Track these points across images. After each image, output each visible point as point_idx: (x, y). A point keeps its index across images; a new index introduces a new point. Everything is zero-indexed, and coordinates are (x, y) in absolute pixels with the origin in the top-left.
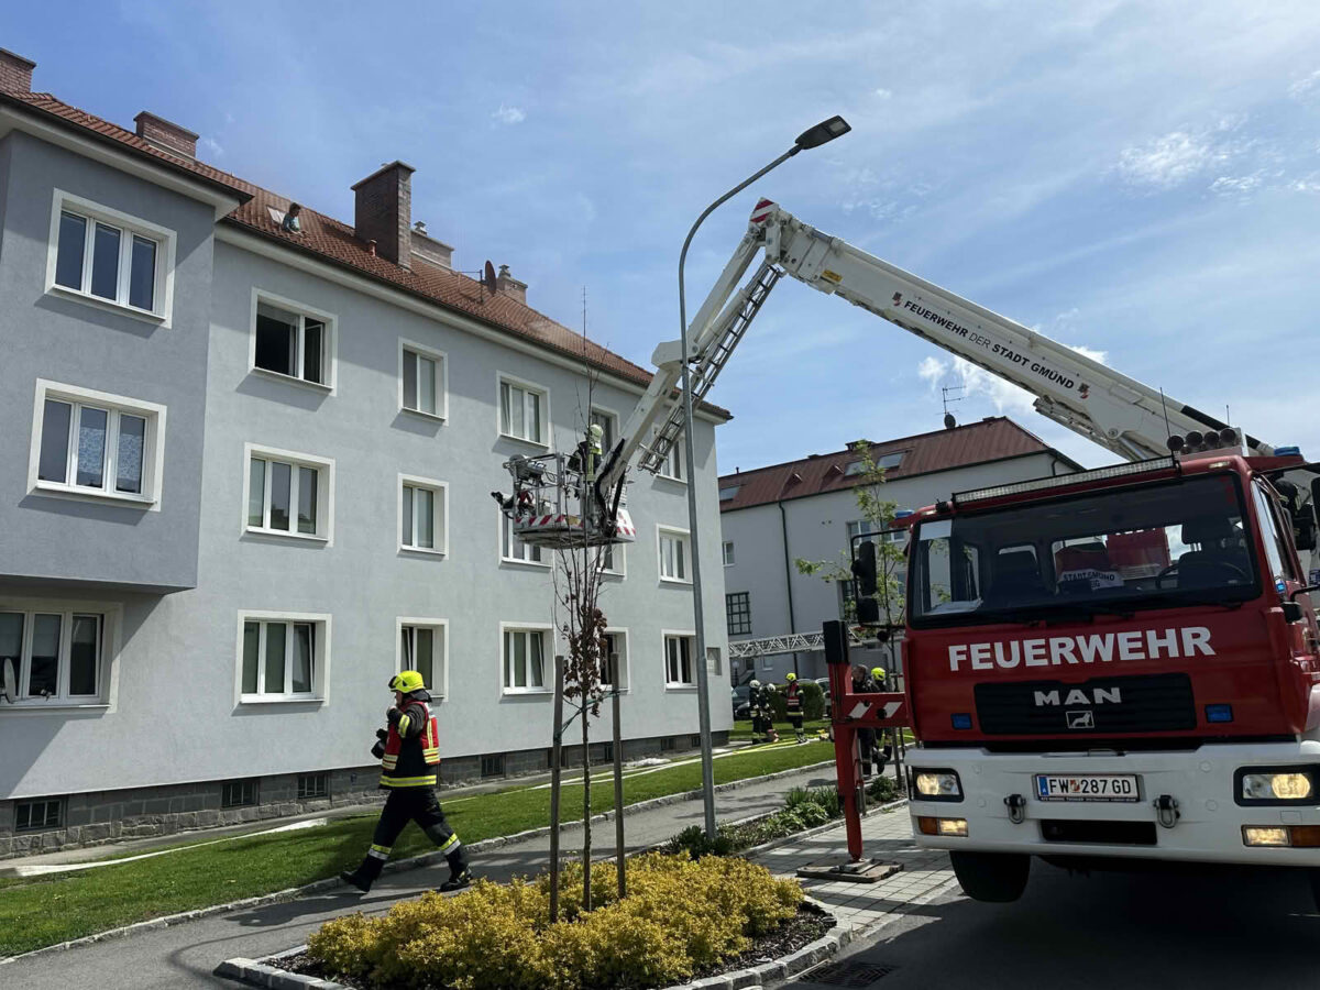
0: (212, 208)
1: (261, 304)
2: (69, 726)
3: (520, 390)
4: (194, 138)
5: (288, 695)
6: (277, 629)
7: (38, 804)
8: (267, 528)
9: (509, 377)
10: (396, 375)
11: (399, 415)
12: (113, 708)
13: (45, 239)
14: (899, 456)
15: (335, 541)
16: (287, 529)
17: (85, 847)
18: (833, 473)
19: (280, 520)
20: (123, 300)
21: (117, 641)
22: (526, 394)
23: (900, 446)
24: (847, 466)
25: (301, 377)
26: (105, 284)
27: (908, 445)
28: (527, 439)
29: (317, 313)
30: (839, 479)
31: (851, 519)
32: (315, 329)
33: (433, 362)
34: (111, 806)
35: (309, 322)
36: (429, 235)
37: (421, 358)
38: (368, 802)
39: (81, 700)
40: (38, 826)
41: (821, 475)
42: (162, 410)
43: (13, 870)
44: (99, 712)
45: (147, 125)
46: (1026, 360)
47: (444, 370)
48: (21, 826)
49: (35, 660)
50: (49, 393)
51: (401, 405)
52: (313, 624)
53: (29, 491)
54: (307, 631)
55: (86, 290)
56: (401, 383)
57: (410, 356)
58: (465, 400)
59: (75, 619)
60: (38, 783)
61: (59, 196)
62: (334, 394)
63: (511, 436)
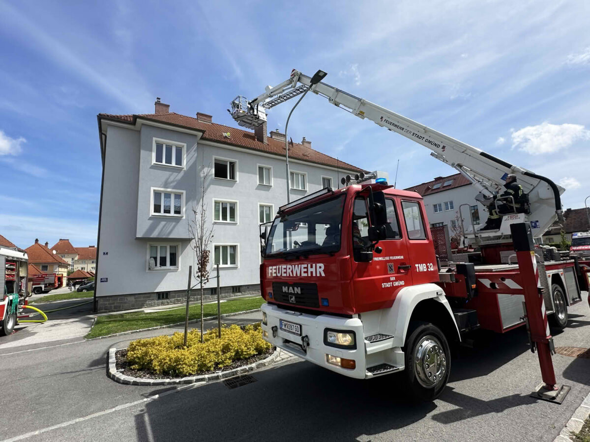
0: (196, 136)
1: (215, 160)
2: (169, 274)
3: (297, 174)
4: (211, 117)
5: (229, 265)
6: (225, 248)
7: (163, 293)
8: (221, 221)
9: (293, 171)
10: (257, 174)
11: (258, 186)
12: (180, 269)
13: (151, 150)
14: (451, 181)
15: (240, 223)
16: (227, 220)
17: (175, 304)
18: (428, 189)
19: (225, 218)
20: (174, 164)
21: (180, 252)
22: (300, 175)
23: (452, 177)
24: (433, 187)
25: (229, 178)
26: (169, 160)
27: (454, 177)
28: (300, 189)
29: (233, 160)
30: (430, 190)
31: (435, 204)
32: (232, 165)
33: (269, 169)
34: (180, 294)
35: (231, 163)
36: (280, 132)
37: (265, 169)
38: (253, 294)
39: (172, 268)
40: (163, 298)
41: (424, 190)
42: (184, 192)
43: (143, 311)
44: (176, 271)
45: (199, 116)
46: (423, 138)
47: (272, 171)
48: (159, 298)
49: (160, 257)
50: (154, 190)
51: (258, 183)
52: (235, 246)
53: (150, 216)
54: (234, 248)
55: (164, 163)
56: (258, 176)
57: (261, 169)
58: (279, 179)
59: (170, 247)
60: (162, 288)
61: (154, 139)
62: (238, 182)
63: (295, 188)
